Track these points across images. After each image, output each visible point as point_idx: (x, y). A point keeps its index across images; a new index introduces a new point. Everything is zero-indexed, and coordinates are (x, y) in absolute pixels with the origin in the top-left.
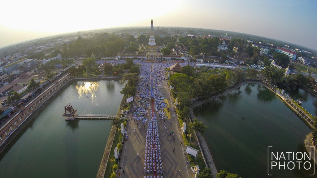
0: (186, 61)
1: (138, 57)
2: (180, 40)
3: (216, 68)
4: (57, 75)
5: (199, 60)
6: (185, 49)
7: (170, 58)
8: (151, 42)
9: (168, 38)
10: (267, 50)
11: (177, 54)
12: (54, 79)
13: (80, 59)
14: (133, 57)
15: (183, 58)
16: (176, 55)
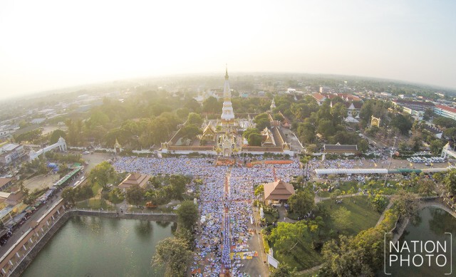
0: (292, 158)
1: (200, 152)
2: (276, 105)
3: (353, 175)
4: (44, 197)
5: (317, 154)
6: (286, 124)
7: (263, 153)
8: (226, 113)
9: (255, 101)
10: (422, 113)
11: (274, 143)
12: (36, 207)
13: (96, 149)
14: (192, 152)
15: (286, 152)
16: (272, 144)
